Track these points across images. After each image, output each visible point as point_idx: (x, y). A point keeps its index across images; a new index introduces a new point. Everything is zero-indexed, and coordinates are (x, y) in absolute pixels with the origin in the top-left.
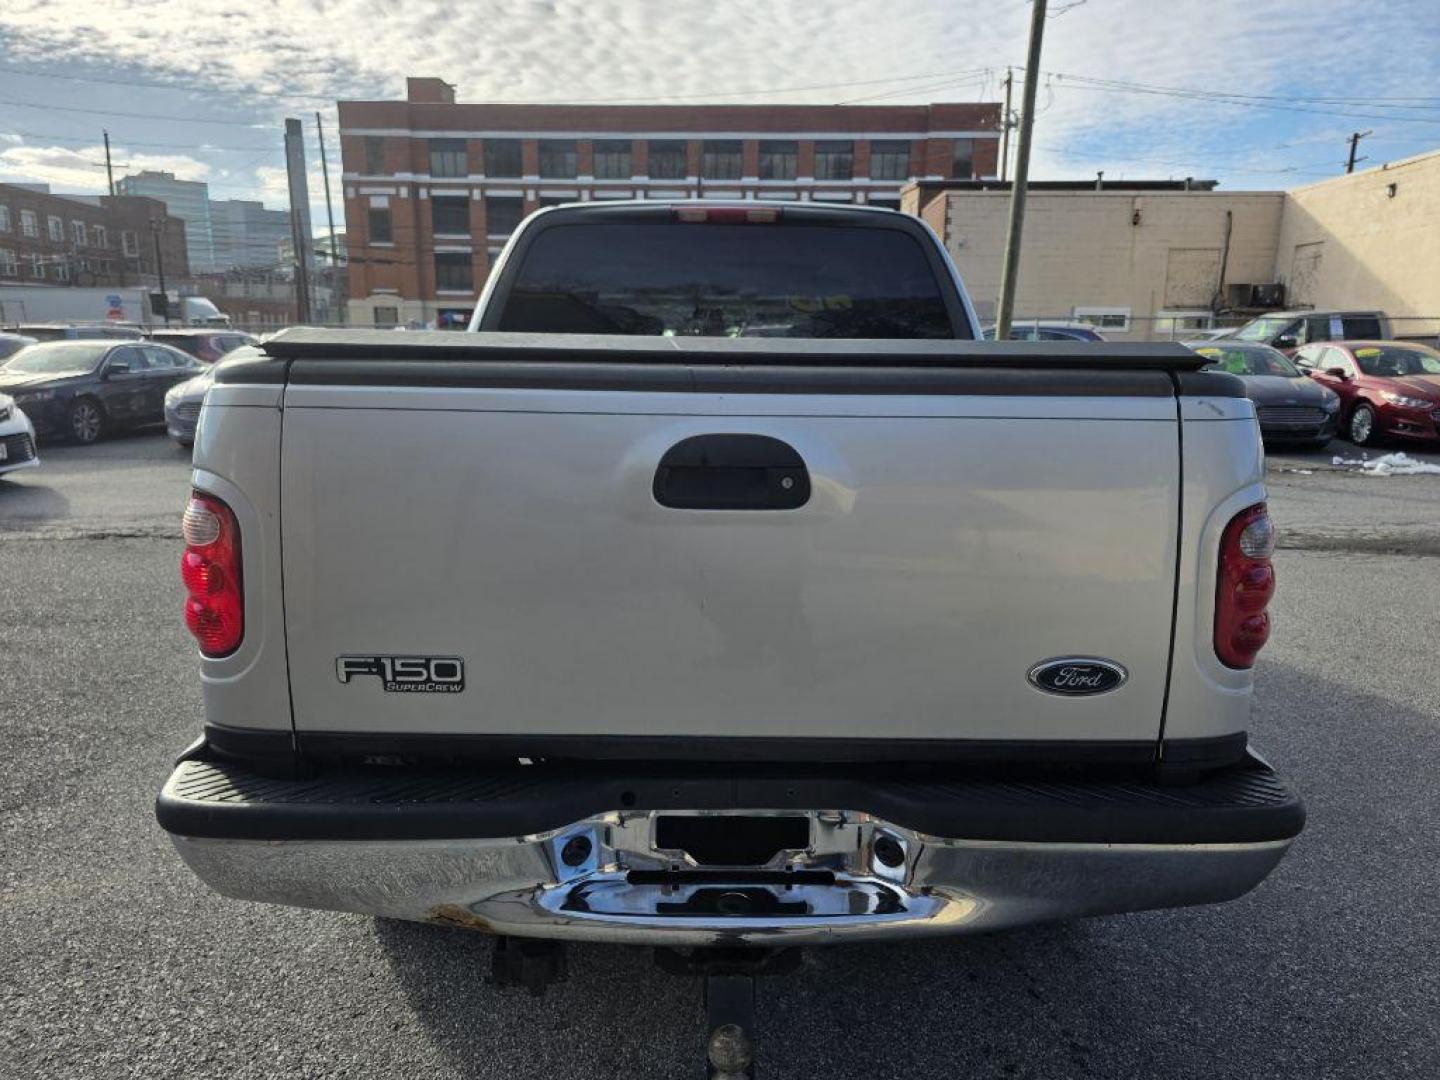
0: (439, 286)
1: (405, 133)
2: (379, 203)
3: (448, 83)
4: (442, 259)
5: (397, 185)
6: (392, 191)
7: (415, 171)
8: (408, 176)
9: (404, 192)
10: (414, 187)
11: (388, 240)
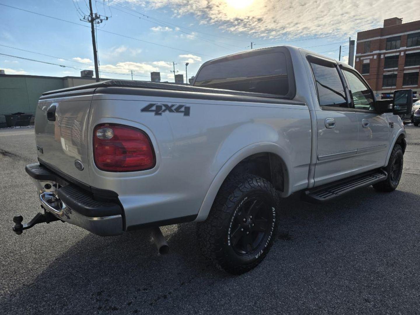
0: (383, 86)
1: (379, 38)
2: (367, 61)
3: (400, 18)
4: (385, 77)
5: (373, 55)
6: (371, 57)
7: (380, 50)
8: (378, 52)
9: (375, 57)
10: (379, 55)
11: (368, 72)
